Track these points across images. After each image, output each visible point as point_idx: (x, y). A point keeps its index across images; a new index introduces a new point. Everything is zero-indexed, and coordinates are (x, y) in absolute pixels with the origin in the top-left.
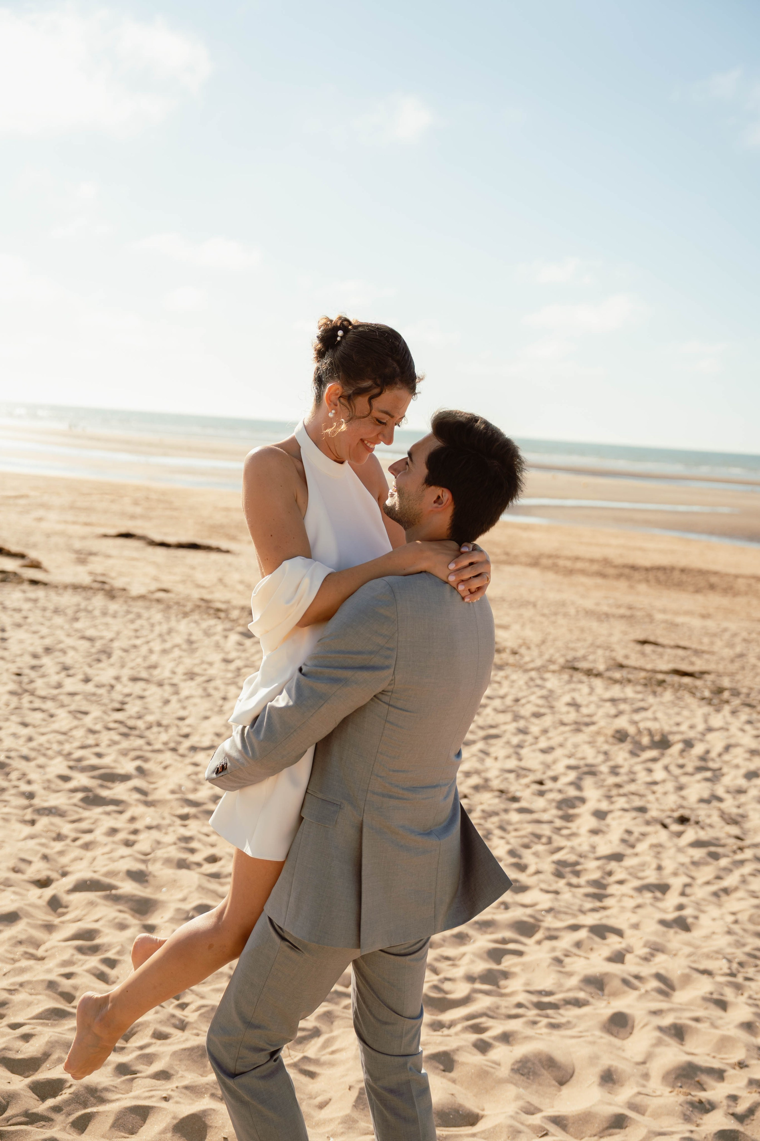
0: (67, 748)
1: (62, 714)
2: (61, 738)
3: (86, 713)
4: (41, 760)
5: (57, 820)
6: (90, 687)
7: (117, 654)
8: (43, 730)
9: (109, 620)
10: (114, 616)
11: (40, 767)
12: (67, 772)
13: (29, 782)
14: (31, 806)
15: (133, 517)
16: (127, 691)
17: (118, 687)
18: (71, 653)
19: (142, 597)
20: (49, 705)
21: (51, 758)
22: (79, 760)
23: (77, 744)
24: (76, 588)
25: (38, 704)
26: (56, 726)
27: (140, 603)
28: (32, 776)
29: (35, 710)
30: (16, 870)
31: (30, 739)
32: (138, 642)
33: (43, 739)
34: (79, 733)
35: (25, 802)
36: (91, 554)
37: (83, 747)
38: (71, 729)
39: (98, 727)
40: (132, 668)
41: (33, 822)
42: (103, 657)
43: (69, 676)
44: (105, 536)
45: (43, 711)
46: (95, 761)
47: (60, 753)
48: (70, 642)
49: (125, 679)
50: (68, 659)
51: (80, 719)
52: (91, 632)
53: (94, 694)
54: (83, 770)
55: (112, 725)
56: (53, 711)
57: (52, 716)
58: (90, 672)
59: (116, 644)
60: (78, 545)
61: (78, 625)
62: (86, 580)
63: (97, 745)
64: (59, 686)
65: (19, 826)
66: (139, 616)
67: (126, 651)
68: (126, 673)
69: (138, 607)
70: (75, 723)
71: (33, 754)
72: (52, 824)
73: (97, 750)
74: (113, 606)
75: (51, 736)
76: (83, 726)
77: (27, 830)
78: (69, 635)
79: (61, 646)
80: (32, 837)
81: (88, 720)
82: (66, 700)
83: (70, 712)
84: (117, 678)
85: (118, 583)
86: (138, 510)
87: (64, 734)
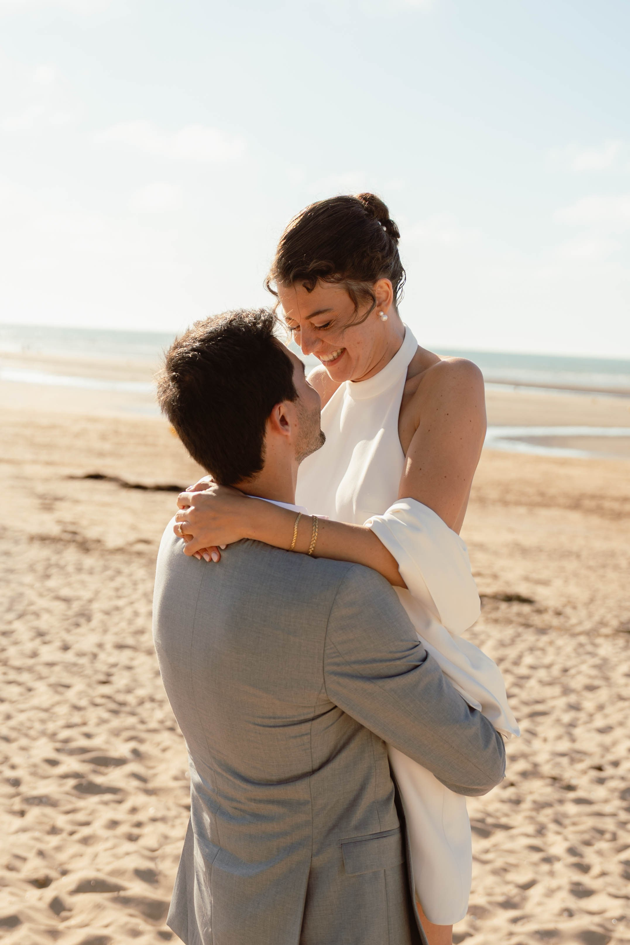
0: (51, 727)
1: (41, 687)
2: (43, 715)
3: (68, 687)
4: (24, 742)
5: (48, 811)
6: (69, 657)
7: (97, 617)
8: (22, 706)
9: (84, 577)
10: (91, 572)
11: (24, 749)
12: (53, 755)
13: (13, 767)
14: (18, 794)
15: (101, 454)
16: (112, 660)
17: (102, 656)
18: (45, 617)
19: (120, 550)
20: (25, 677)
21: (34, 739)
22: (66, 741)
23: (61, 722)
24: (44, 539)
25: (12, 676)
26: (35, 702)
27: (119, 557)
28: (16, 759)
29: (10, 683)
30: (10, 868)
31: (8, 717)
32: (120, 603)
33: (22, 717)
34: (63, 710)
35: (11, 790)
36: (57, 499)
37: (69, 726)
38: (53, 706)
39: (83, 703)
40: (116, 634)
41: (22, 813)
42: (82, 621)
43: (45, 643)
44: (72, 478)
45: (19, 684)
46: (83, 742)
47: (43, 733)
48: (42, 603)
49: (109, 646)
50: (43, 623)
51: (61, 694)
52: (65, 592)
53: (75, 665)
54: (72, 752)
55: (99, 701)
56: (31, 684)
57: (30, 690)
58: (69, 638)
59: (96, 606)
60: (41, 488)
61: (51, 583)
62: (55, 530)
63: (84, 724)
64: (34, 655)
65: (8, 818)
66: (119, 572)
67: (107, 613)
68: (110, 640)
69: (117, 562)
70: (57, 698)
71: (13, 735)
72: (44, 815)
73: (85, 729)
74: (89, 561)
75: (31, 714)
76: (66, 701)
77: (17, 822)
78: (41, 595)
79: (33, 608)
80: (24, 830)
81: (71, 695)
82: (44, 671)
83: (50, 685)
84: (100, 646)
85: (92, 533)
86: (107, 446)
87: (46, 710)
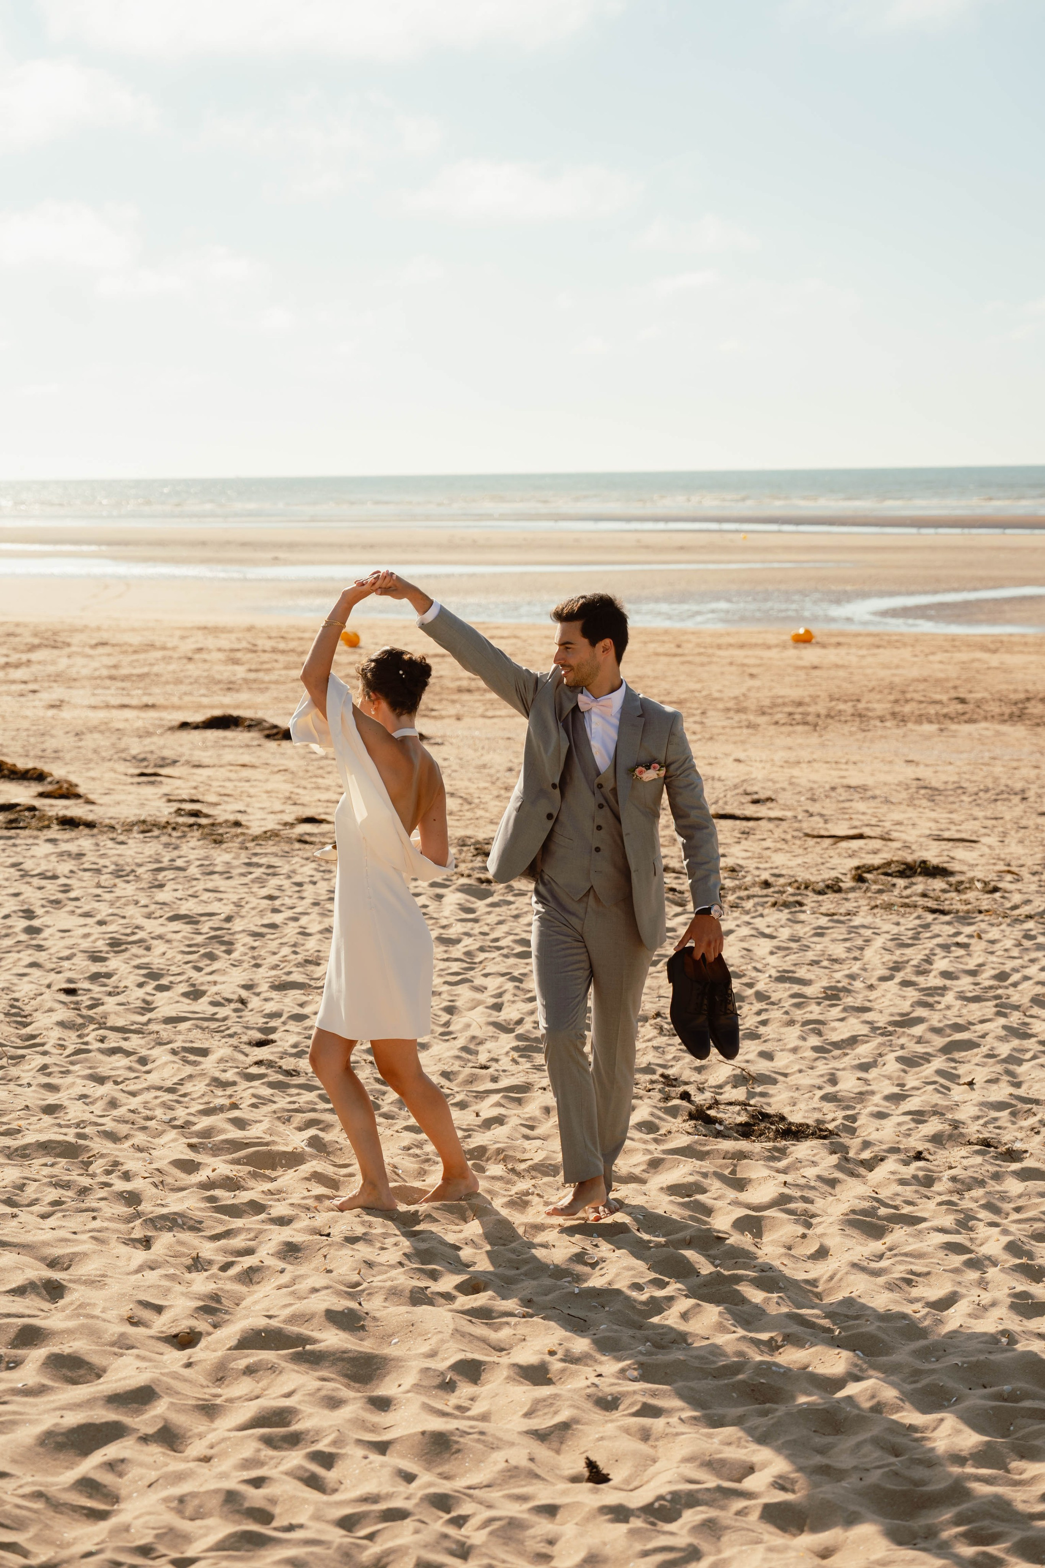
0: (181, 1114)
1: (160, 1055)
2: (167, 1097)
3: (204, 1052)
4: (140, 1138)
5: (187, 1236)
6: (202, 1006)
7: (243, 942)
8: (132, 1088)
9: (217, 881)
10: (227, 875)
11: (140, 1149)
12: (189, 1155)
13: (127, 1176)
14: (138, 1215)
15: (230, 687)
16: (270, 1007)
17: (255, 1002)
18: (159, 947)
19: (270, 835)
20: (134, 1042)
21: (157, 1134)
22: (207, 1133)
23: (196, 1107)
24: (147, 827)
25: (114, 1041)
26: (153, 1079)
27: (270, 847)
28: (132, 1164)
29: (113, 1051)
30: (133, 1321)
31: (113, 1104)
32: (278, 918)
33: (134, 1103)
34: (197, 1088)
35: (126, 1209)
36: (165, 762)
37: (208, 1112)
38: (181, 1082)
39: (230, 1076)
40: (275, 967)
41: (147, 1243)
42: (219, 950)
43: (161, 988)
44: (184, 725)
45: (128, 1054)
46: (234, 1134)
47: (171, 1123)
48: (153, 927)
49: (264, 987)
50: (155, 959)
51: (195, 1063)
52: (188, 907)
53: (212, 1018)
54: (216, 1150)
55: (254, 1070)
56: (144, 1052)
57: (143, 1061)
58: (199, 978)
59: (238, 925)
60: (136, 748)
61: (162, 896)
62: (165, 812)
63: (235, 1106)
64: (147, 1007)
65: (124, 1250)
66: (272, 871)
67: (256, 935)
68: (263, 977)
69: (268, 854)
70: (189, 1070)
71: (123, 1129)
72: (181, 1243)
73: (235, 1113)
74: (221, 857)
75: (148, 1096)
76: (202, 1075)
77: (140, 1256)
78: (149, 916)
79: (141, 935)
80: (152, 1267)
81: (209, 1064)
82: (164, 1031)
83: (174, 1052)
84: (248, 987)
85: (224, 813)
86: (240, 672)
87: (171, 1090)
